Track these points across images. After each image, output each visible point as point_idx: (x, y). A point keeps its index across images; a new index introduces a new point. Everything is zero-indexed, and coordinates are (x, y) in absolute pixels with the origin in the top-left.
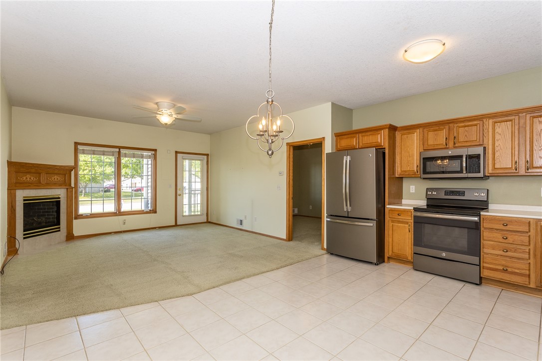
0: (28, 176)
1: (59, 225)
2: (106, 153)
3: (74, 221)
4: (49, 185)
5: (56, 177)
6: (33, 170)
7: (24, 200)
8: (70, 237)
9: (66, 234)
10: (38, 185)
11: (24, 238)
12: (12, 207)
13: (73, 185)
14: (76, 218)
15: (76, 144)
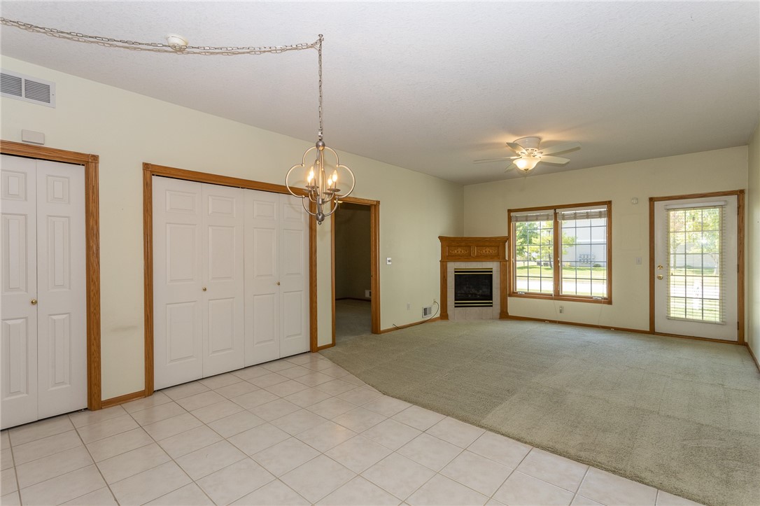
0: (459, 249)
1: (492, 300)
2: (539, 218)
3: (508, 298)
4: (479, 258)
5: (488, 249)
6: (463, 244)
7: (456, 272)
8: (504, 315)
9: (499, 311)
10: (468, 258)
11: (456, 307)
12: (444, 277)
13: (507, 259)
14: (510, 296)
15: (510, 211)
